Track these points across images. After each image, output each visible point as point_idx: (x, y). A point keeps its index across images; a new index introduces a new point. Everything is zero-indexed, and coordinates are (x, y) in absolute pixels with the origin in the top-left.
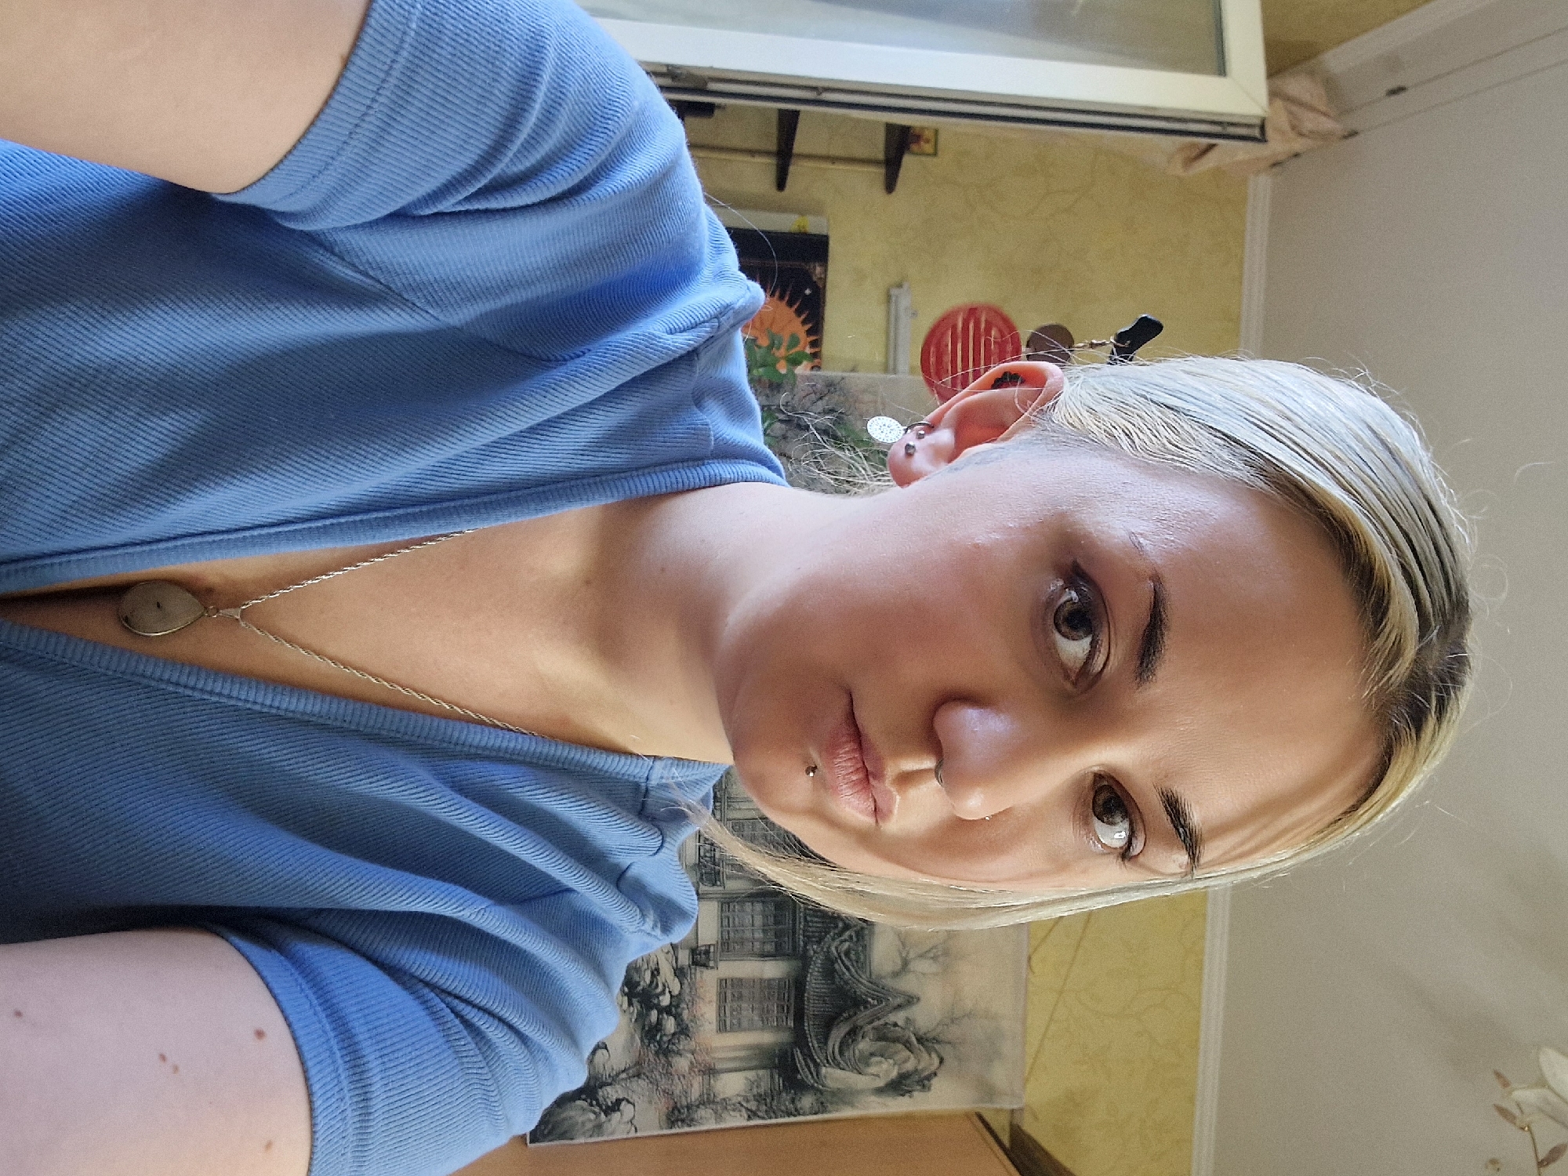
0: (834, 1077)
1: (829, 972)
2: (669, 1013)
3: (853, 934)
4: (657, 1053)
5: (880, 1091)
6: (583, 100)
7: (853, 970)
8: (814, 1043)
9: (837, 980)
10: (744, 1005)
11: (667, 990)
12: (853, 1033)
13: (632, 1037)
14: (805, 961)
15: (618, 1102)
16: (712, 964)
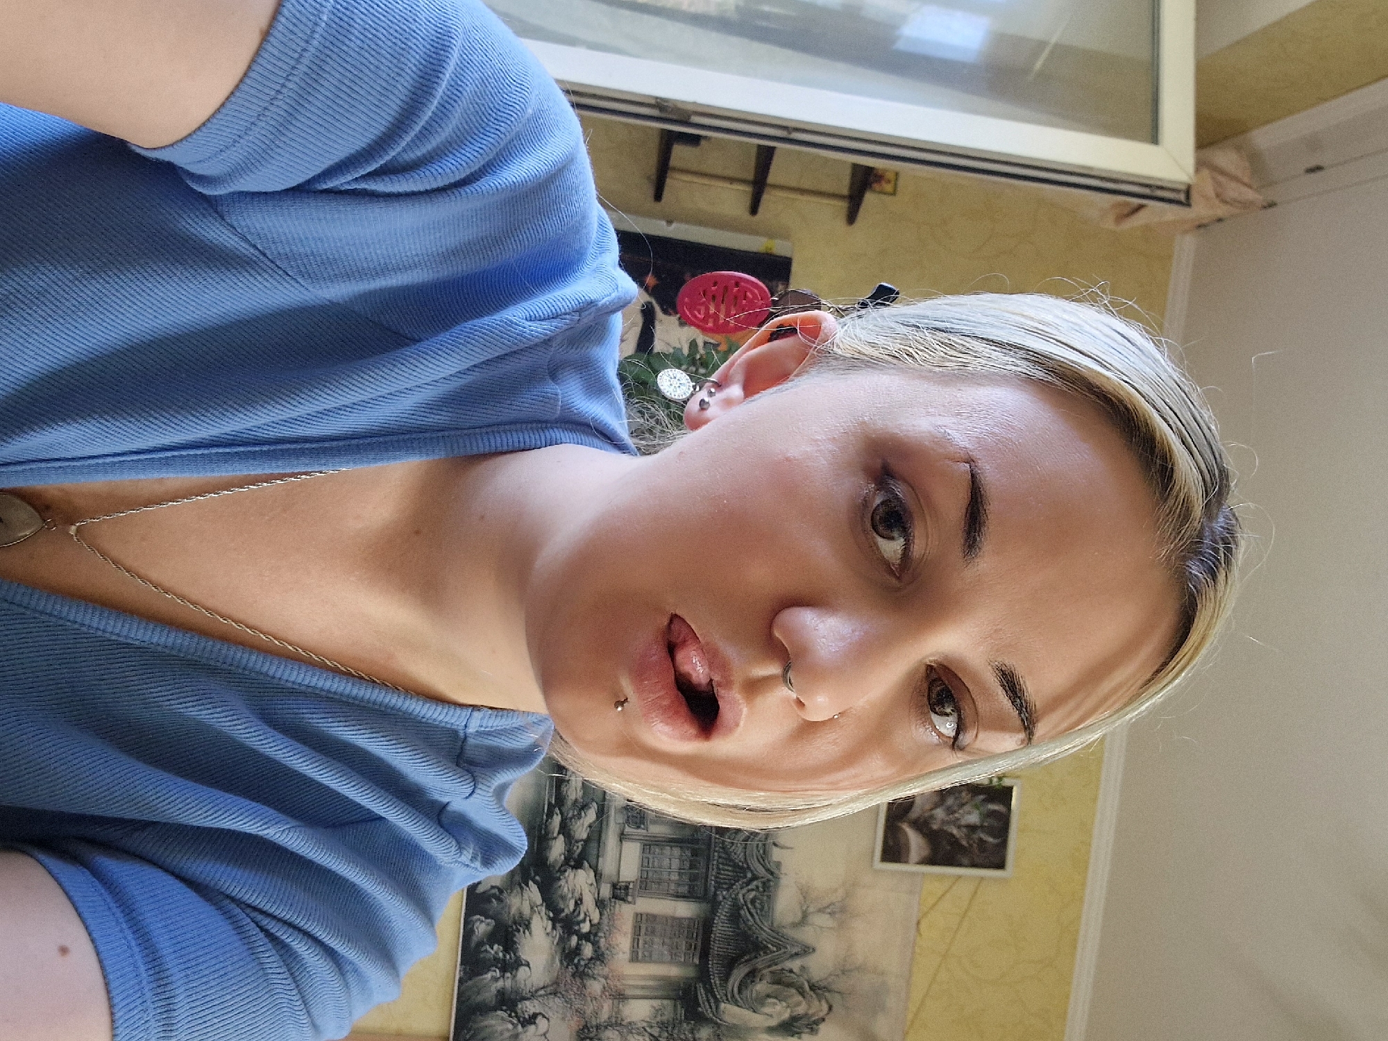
0: (732, 1013)
1: (735, 917)
2: (588, 940)
3: (760, 885)
4: (573, 975)
5: (771, 1030)
6: (478, 101)
7: (757, 917)
8: (716, 980)
9: (742, 926)
10: (656, 940)
11: (588, 918)
12: (752, 975)
13: (553, 958)
14: (714, 904)
15: (535, 1016)
16: (630, 899)
